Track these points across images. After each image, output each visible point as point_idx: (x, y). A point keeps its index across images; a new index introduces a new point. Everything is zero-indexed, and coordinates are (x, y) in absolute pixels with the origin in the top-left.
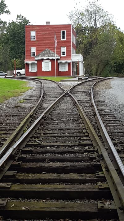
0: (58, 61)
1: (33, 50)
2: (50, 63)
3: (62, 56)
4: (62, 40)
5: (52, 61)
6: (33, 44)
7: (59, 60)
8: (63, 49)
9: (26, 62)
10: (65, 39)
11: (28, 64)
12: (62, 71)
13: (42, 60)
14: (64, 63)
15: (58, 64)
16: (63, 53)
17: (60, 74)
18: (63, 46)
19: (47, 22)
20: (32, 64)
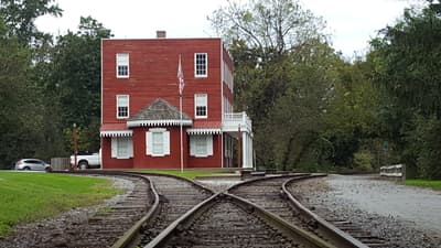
0: (189, 131)
1: (123, 101)
2: (167, 134)
3: (196, 117)
4: (196, 76)
5: (173, 129)
6: (122, 88)
7: (190, 127)
8: (201, 101)
9: (103, 133)
10: (206, 76)
11: (108, 139)
12: (197, 156)
13: (147, 128)
14: (204, 136)
15: (188, 138)
16: (201, 111)
17: (192, 162)
18: (202, 92)
19: (158, 32)
20: (119, 138)
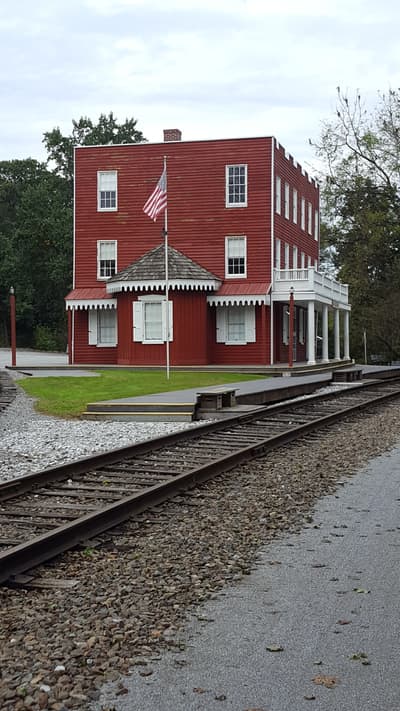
0: (211, 300)
1: (108, 251)
2: (167, 307)
3: (229, 276)
4: (229, 205)
6: (107, 227)
7: (212, 293)
8: (236, 248)
9: (72, 304)
10: (245, 204)
11: (83, 315)
12: (228, 343)
13: (135, 295)
14: (238, 310)
15: (213, 312)
16: (236, 265)
17: (219, 355)
18: (237, 232)
19: (166, 132)
20: (100, 313)
